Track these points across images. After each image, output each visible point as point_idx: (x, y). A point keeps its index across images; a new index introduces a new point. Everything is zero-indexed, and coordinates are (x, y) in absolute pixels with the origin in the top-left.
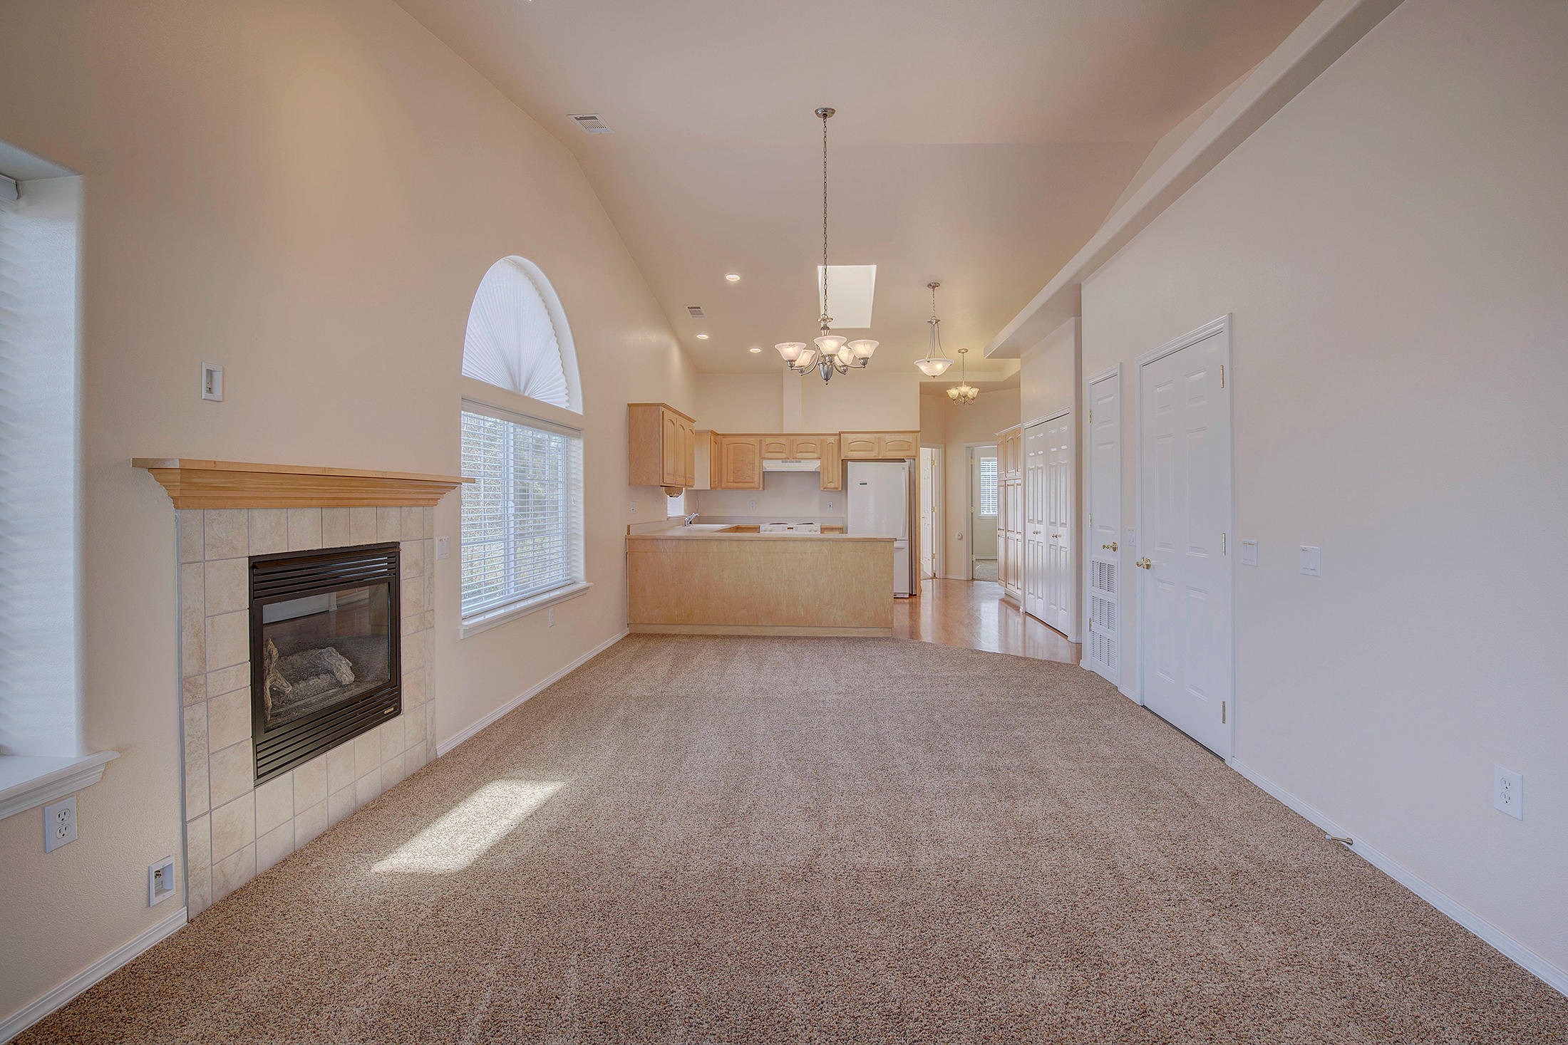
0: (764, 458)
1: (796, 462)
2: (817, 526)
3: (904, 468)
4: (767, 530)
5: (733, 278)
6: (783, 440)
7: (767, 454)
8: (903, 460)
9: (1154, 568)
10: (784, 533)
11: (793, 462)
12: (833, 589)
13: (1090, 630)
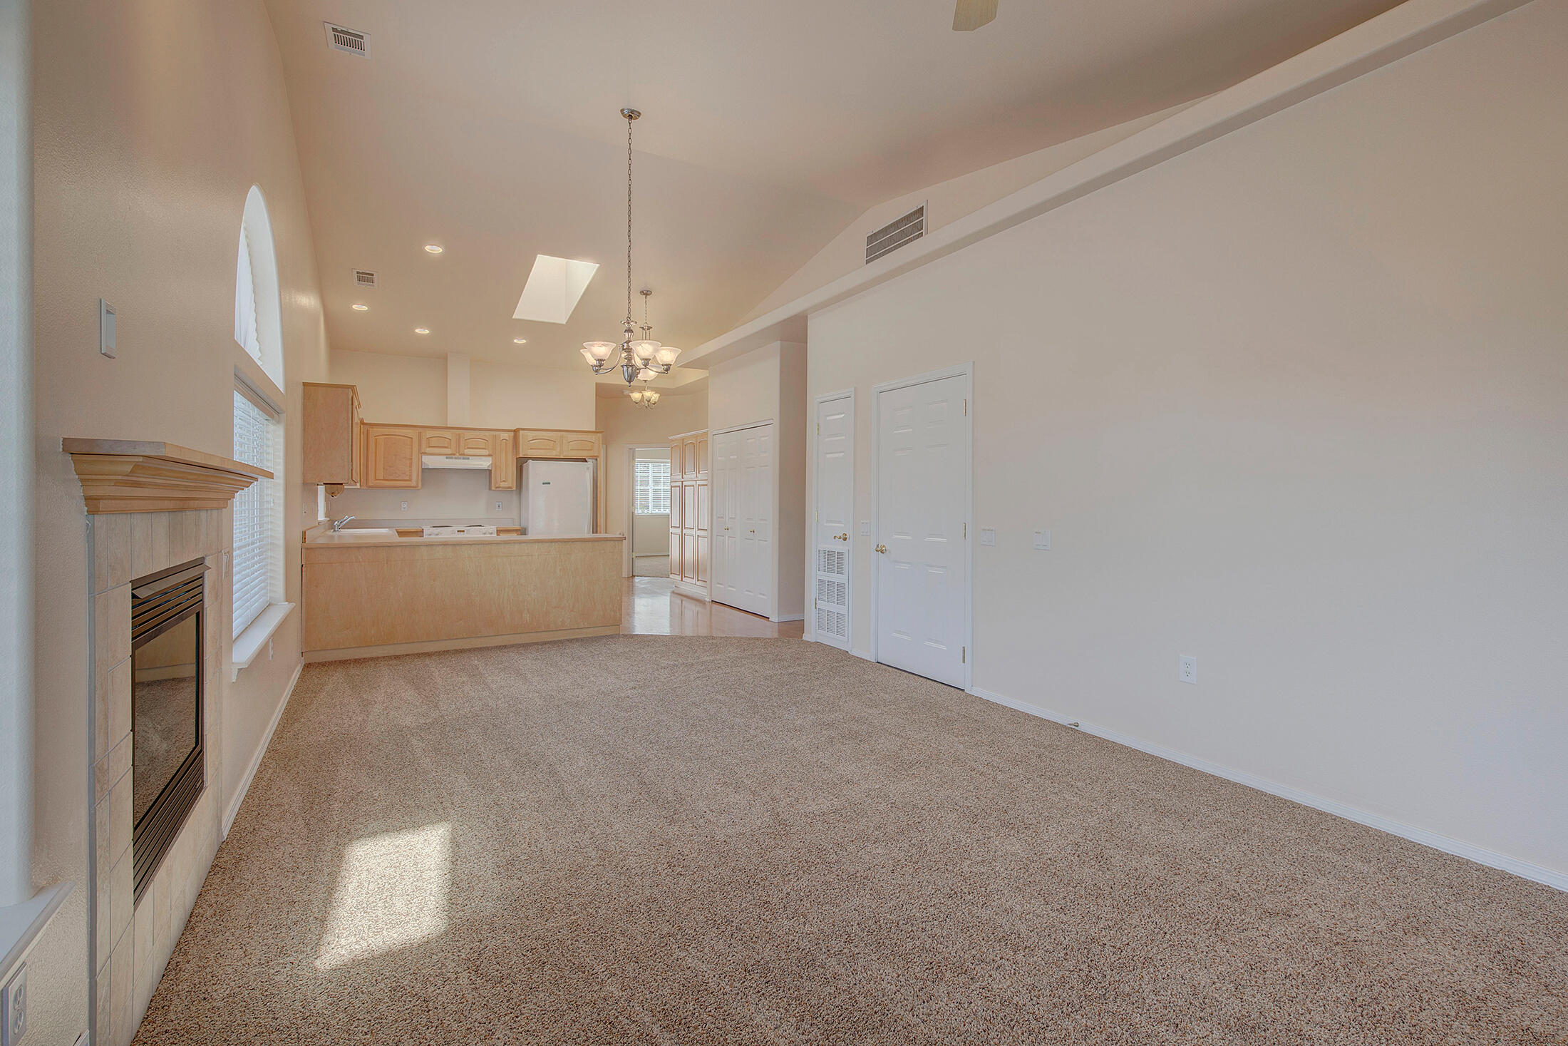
0: (425, 454)
1: (464, 458)
2: (493, 529)
3: (588, 468)
4: (431, 534)
5: (435, 250)
6: (448, 434)
7: (428, 449)
8: (585, 460)
9: (890, 552)
10: (453, 536)
11: (460, 459)
12: (561, 590)
13: (816, 607)
